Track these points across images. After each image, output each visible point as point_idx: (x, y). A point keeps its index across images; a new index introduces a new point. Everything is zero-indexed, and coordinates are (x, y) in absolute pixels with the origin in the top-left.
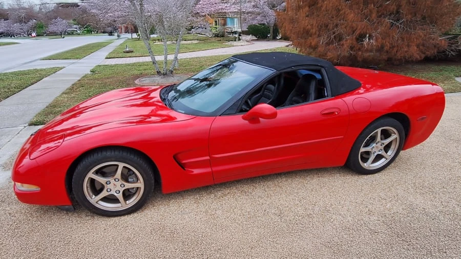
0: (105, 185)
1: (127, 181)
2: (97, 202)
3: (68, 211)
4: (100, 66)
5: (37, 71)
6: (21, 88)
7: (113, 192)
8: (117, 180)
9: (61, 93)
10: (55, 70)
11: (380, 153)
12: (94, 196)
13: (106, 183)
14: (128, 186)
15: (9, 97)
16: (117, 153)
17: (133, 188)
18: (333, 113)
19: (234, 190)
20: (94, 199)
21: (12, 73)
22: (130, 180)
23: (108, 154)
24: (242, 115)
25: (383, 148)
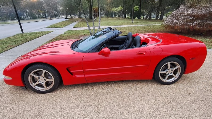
0: (38, 79)
1: (48, 78)
2: (34, 86)
3: (23, 89)
4: (69, 31)
5: (42, 32)
6: (32, 39)
7: (41, 83)
8: (43, 77)
9: (47, 42)
10: (49, 32)
11: (171, 74)
12: (33, 83)
13: (38, 78)
14: (47, 80)
15: (25, 43)
16: (42, 66)
17: (51, 81)
18: (143, 54)
19: (98, 87)
20: (33, 85)
21: (31, 33)
22: (49, 78)
23: (39, 66)
24: (98, 53)
25: (172, 72)
